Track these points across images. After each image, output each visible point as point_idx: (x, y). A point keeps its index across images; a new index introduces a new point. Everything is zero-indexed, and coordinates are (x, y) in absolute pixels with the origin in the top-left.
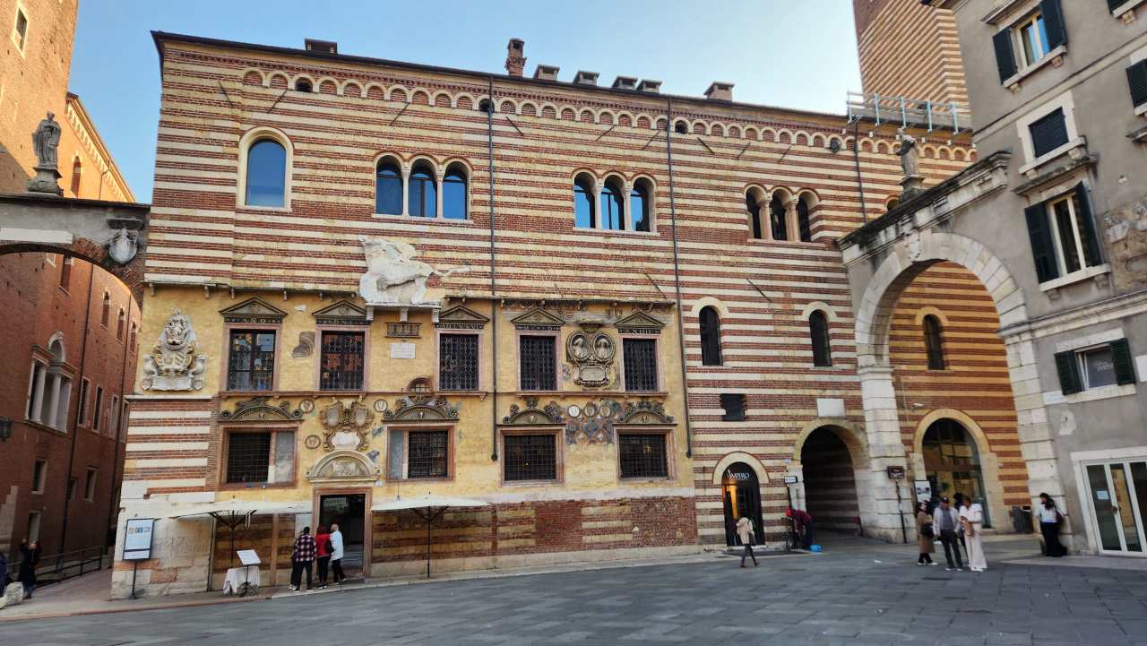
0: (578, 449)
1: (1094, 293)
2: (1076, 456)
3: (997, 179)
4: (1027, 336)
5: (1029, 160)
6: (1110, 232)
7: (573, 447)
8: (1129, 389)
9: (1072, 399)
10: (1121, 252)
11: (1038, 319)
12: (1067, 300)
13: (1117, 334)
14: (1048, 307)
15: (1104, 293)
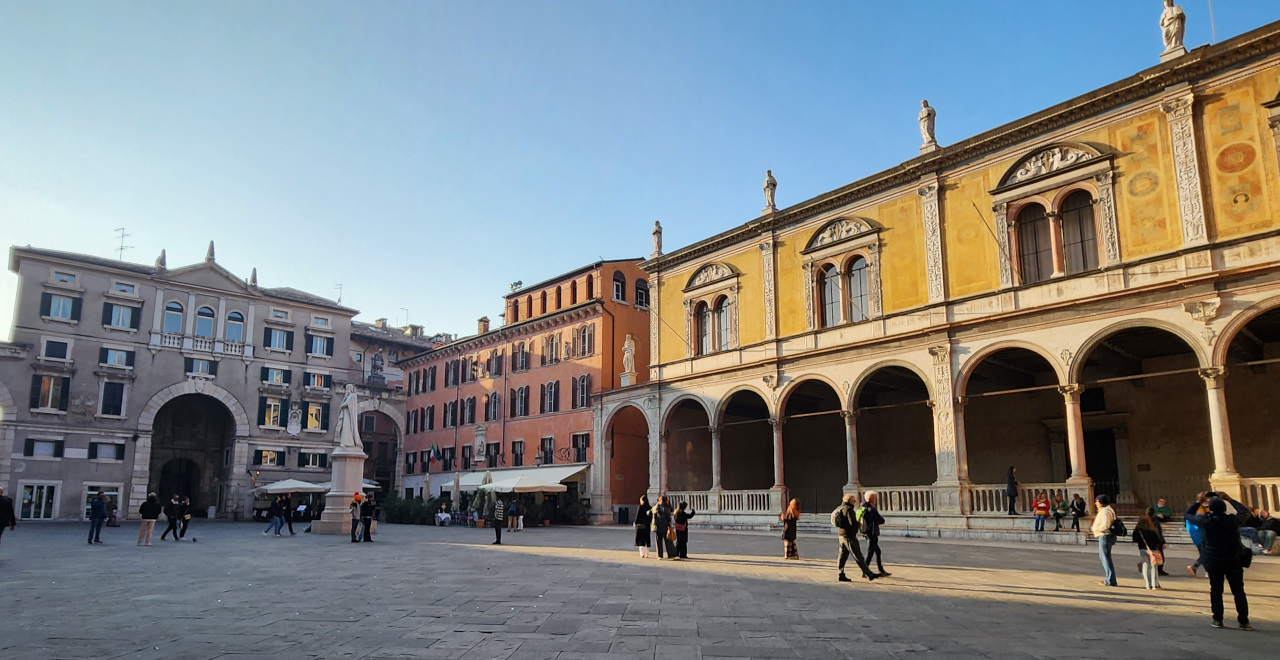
1: (56, 420)
2: (20, 481)
3: (23, 355)
4: (14, 428)
5: (43, 356)
6: (73, 401)
8: (59, 459)
9: (28, 458)
10: (74, 409)
11: (21, 422)
12: (40, 419)
13: (61, 438)
14: (29, 418)
15: (59, 421)
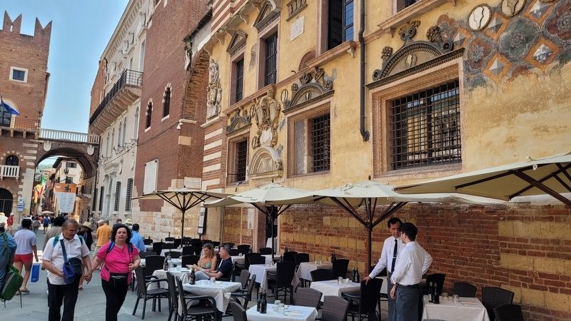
0: (487, 95)
7: (479, 92)
